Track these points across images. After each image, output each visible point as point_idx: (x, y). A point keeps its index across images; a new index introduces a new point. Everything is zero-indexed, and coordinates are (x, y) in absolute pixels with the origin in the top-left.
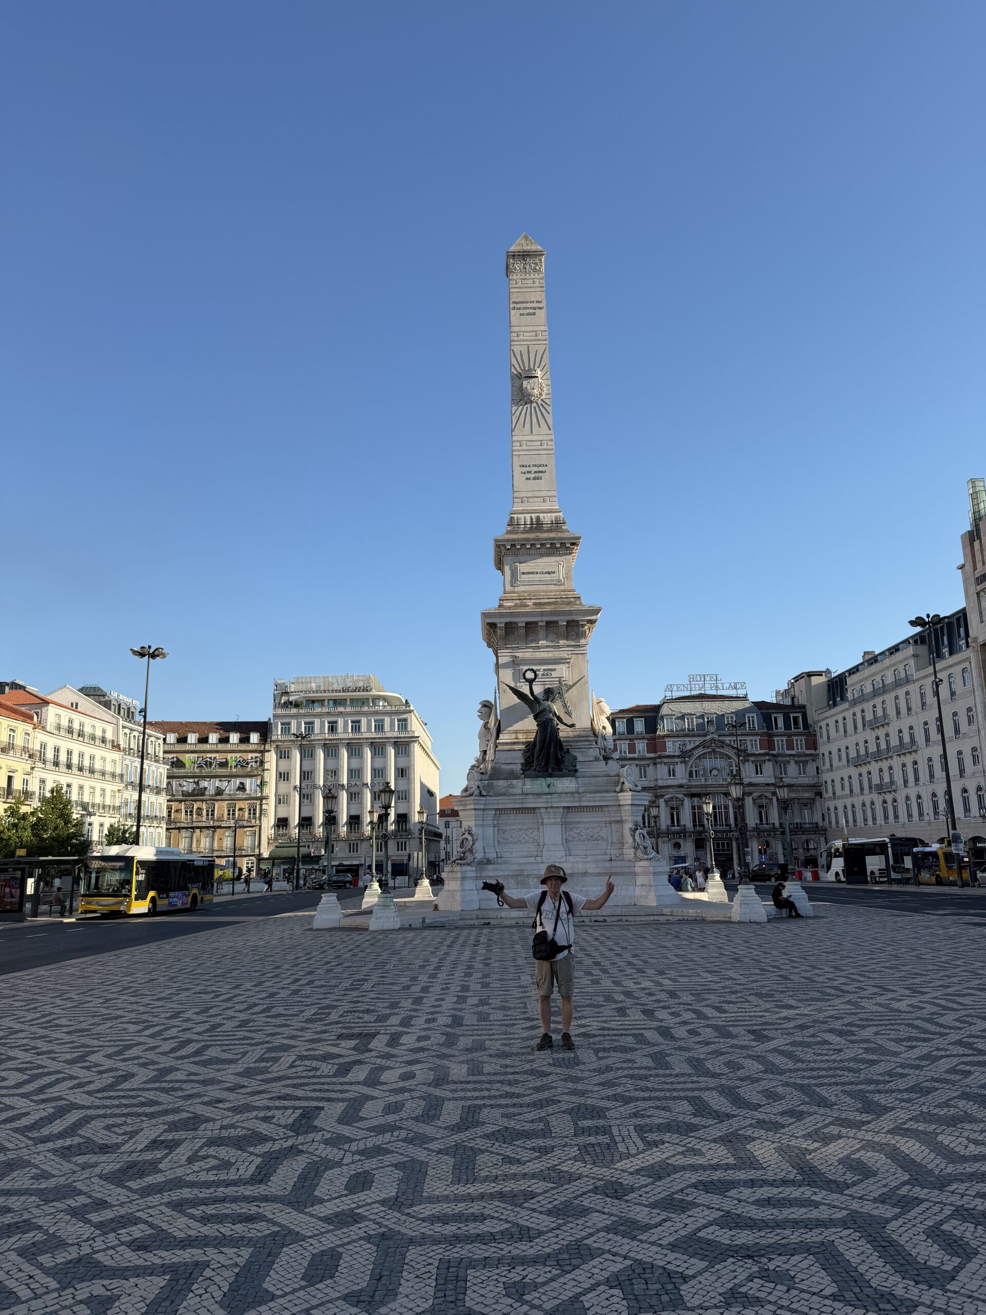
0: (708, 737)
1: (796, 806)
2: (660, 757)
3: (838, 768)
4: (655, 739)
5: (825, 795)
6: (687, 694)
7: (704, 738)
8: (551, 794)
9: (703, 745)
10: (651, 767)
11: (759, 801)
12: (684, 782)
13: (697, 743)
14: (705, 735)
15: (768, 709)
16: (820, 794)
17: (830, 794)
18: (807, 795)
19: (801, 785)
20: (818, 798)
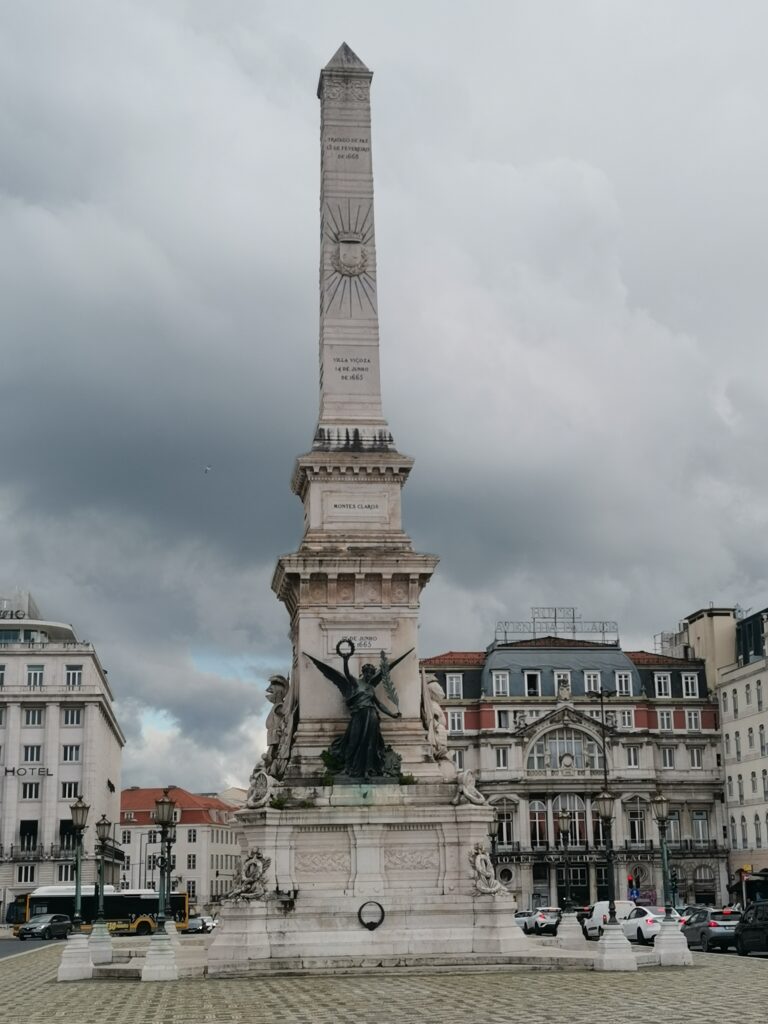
0: (560, 706)
1: (685, 816)
2: (485, 735)
3: (748, 759)
4: (478, 706)
5: (728, 799)
6: (529, 637)
7: (553, 708)
8: (368, 806)
9: (551, 718)
10: (471, 750)
11: (631, 806)
12: (521, 775)
13: (542, 715)
14: (554, 703)
15: (648, 664)
16: (721, 797)
17: (736, 797)
18: (702, 797)
19: (693, 783)
20: (718, 802)
